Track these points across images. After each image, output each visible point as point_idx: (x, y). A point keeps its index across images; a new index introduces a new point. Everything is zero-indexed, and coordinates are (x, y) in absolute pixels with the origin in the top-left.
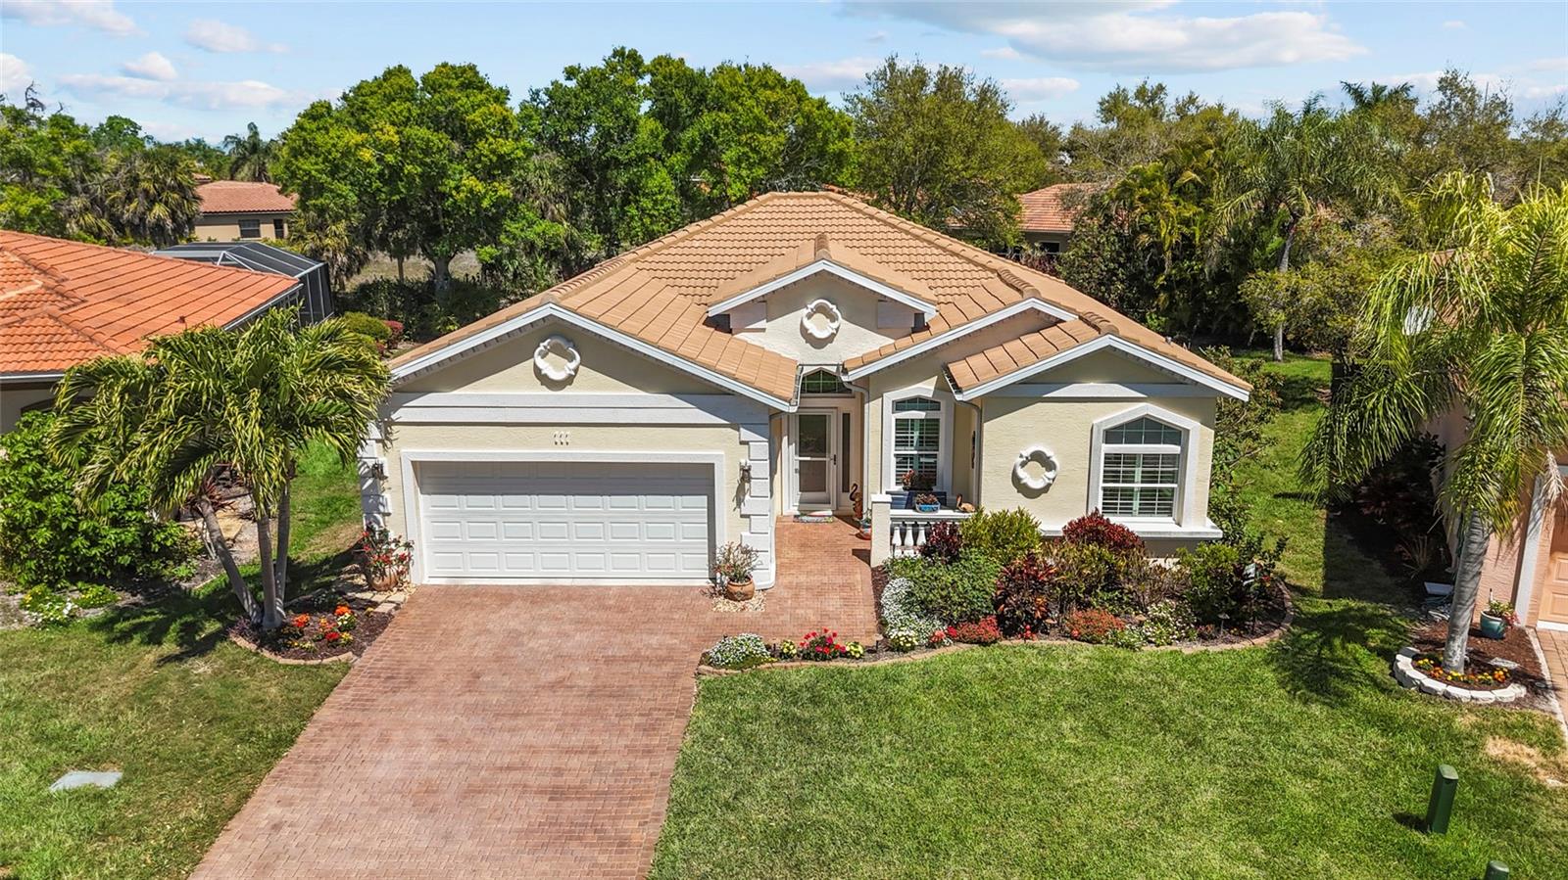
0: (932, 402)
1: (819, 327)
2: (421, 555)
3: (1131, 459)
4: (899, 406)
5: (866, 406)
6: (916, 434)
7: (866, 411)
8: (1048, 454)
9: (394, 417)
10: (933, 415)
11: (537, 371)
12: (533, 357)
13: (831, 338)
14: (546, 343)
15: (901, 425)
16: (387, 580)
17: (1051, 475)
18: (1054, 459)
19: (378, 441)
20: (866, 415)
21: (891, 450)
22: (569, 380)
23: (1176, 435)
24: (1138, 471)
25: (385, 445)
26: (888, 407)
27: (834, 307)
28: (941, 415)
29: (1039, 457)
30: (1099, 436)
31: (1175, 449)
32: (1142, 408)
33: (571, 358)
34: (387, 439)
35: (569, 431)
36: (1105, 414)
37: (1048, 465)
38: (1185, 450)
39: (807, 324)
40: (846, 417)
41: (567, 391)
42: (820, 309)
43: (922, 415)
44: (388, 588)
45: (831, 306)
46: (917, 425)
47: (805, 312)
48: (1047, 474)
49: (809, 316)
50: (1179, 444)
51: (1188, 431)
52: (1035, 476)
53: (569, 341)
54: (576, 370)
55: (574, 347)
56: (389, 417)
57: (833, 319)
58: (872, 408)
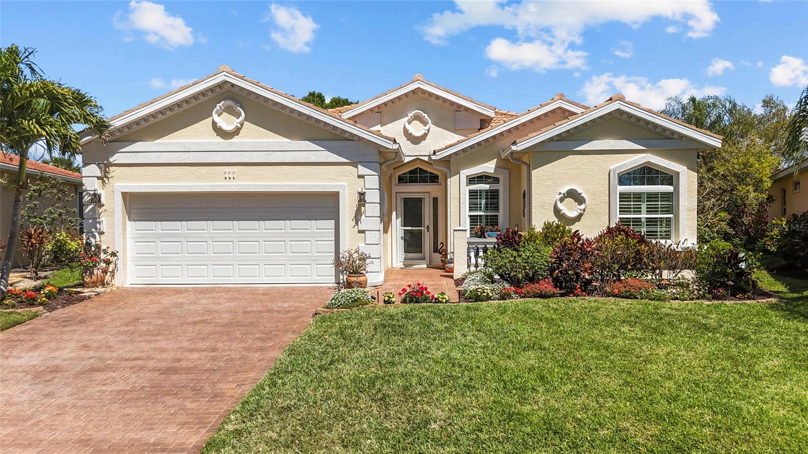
0: (493, 178)
1: (417, 129)
2: (125, 265)
3: (638, 197)
4: (471, 180)
5: (449, 180)
6: (483, 201)
7: (449, 183)
8: (580, 191)
9: (111, 160)
10: (495, 187)
11: (214, 124)
12: (212, 116)
13: (424, 137)
14: (221, 104)
15: (473, 194)
16: (94, 278)
17: (582, 207)
18: (583, 195)
19: (99, 178)
20: (449, 186)
21: (466, 213)
22: (237, 132)
23: (669, 178)
24: (644, 207)
25: (103, 182)
26: (464, 180)
27: (426, 115)
28: (501, 187)
29: (573, 195)
30: (615, 180)
31: (669, 189)
32: (645, 158)
33: (238, 115)
34: (106, 177)
35: (235, 169)
36: (617, 162)
37: (579, 199)
38: (677, 189)
39: (408, 127)
40: (435, 200)
41: (236, 139)
42: (417, 118)
43: (486, 187)
44: (94, 284)
45: (424, 114)
46: (484, 195)
47: (406, 119)
48: (579, 207)
49: (410, 122)
50: (671, 184)
51: (678, 173)
52: (571, 209)
53: (237, 102)
54: (242, 125)
55: (241, 107)
56: (108, 160)
57: (425, 124)
58: (452, 182)
